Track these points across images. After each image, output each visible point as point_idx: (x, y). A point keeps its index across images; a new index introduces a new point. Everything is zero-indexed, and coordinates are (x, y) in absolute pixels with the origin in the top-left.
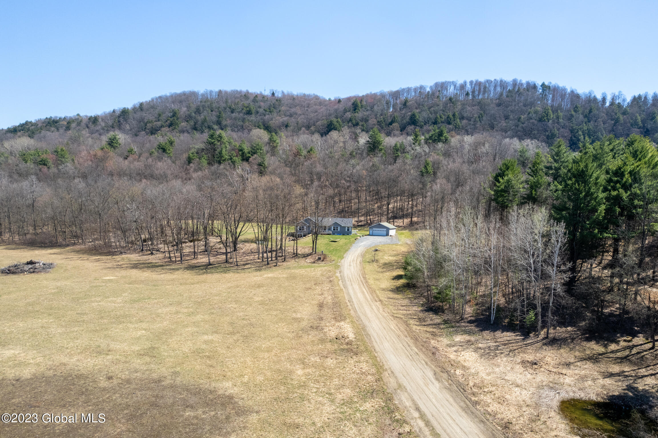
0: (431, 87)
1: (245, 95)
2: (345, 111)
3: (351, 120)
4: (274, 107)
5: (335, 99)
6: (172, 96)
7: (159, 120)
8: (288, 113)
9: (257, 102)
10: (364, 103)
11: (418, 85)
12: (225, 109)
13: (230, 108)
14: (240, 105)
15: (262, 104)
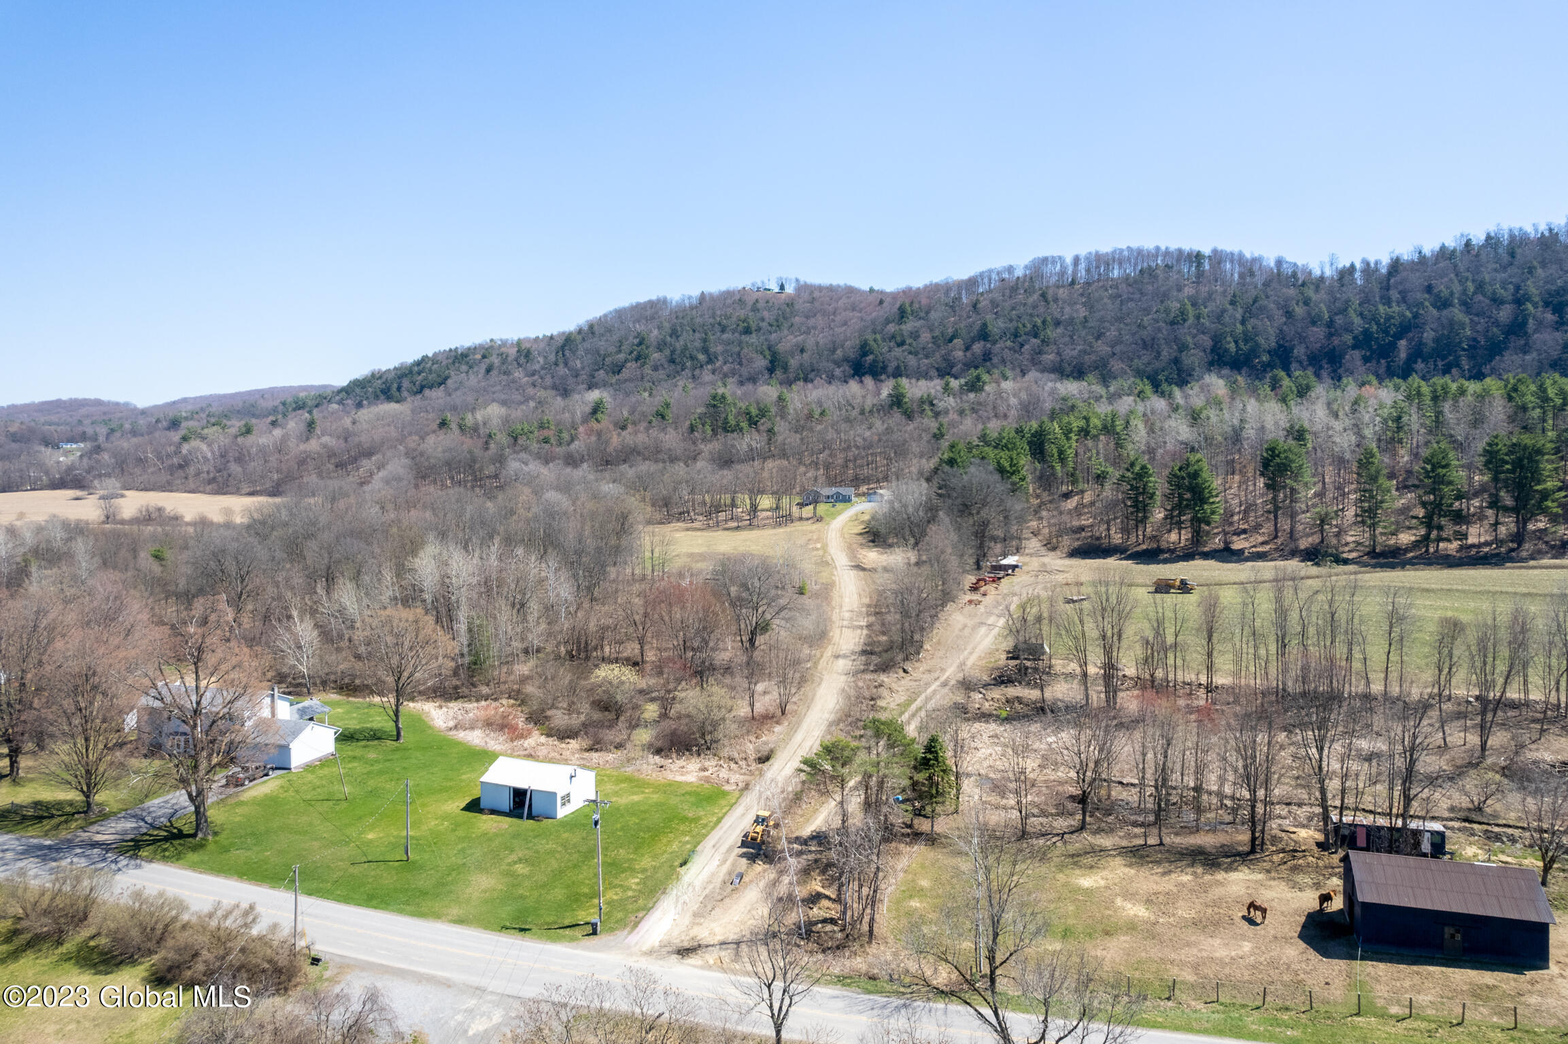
2: (888, 321)
3: (893, 337)
7: (621, 352)
8: (804, 329)
10: (916, 306)
12: (713, 326)
13: (719, 324)
14: (734, 319)
15: (766, 314)
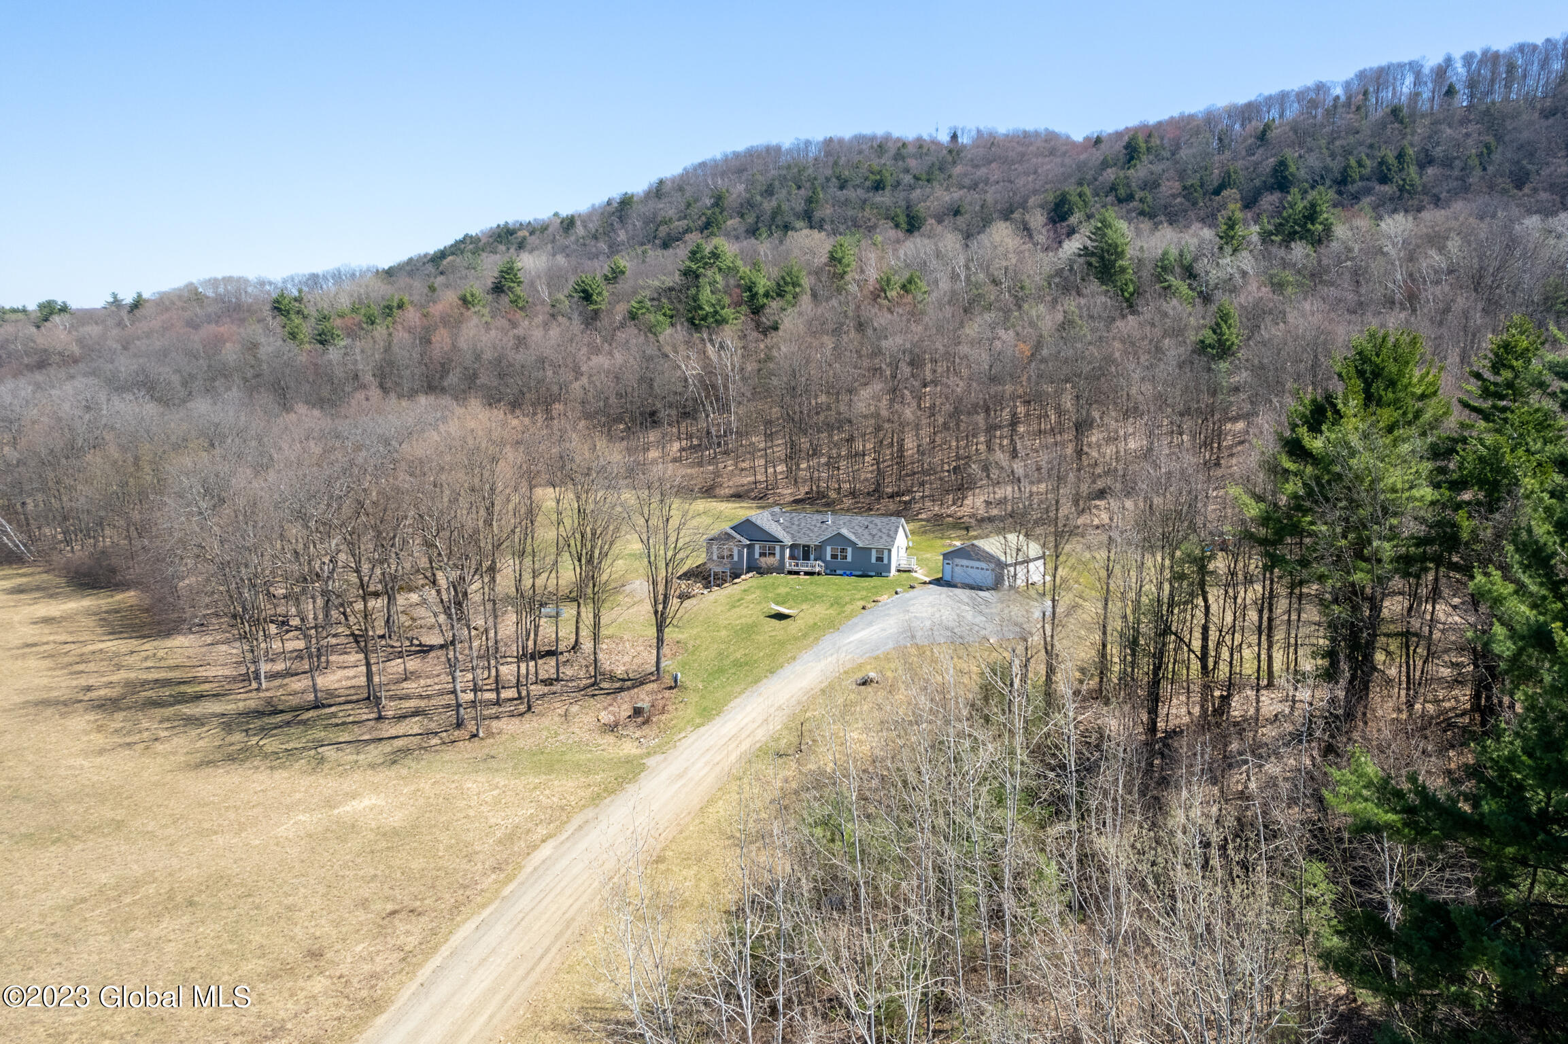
0: (1347, 85)
1: (880, 146)
2: (1105, 165)
3: (1113, 188)
4: (940, 169)
5: (1087, 139)
6: (726, 159)
7: (685, 217)
8: (967, 182)
9: (903, 159)
10: (1156, 141)
11: (1310, 82)
12: (828, 180)
13: (838, 178)
14: (864, 170)
15: (912, 163)
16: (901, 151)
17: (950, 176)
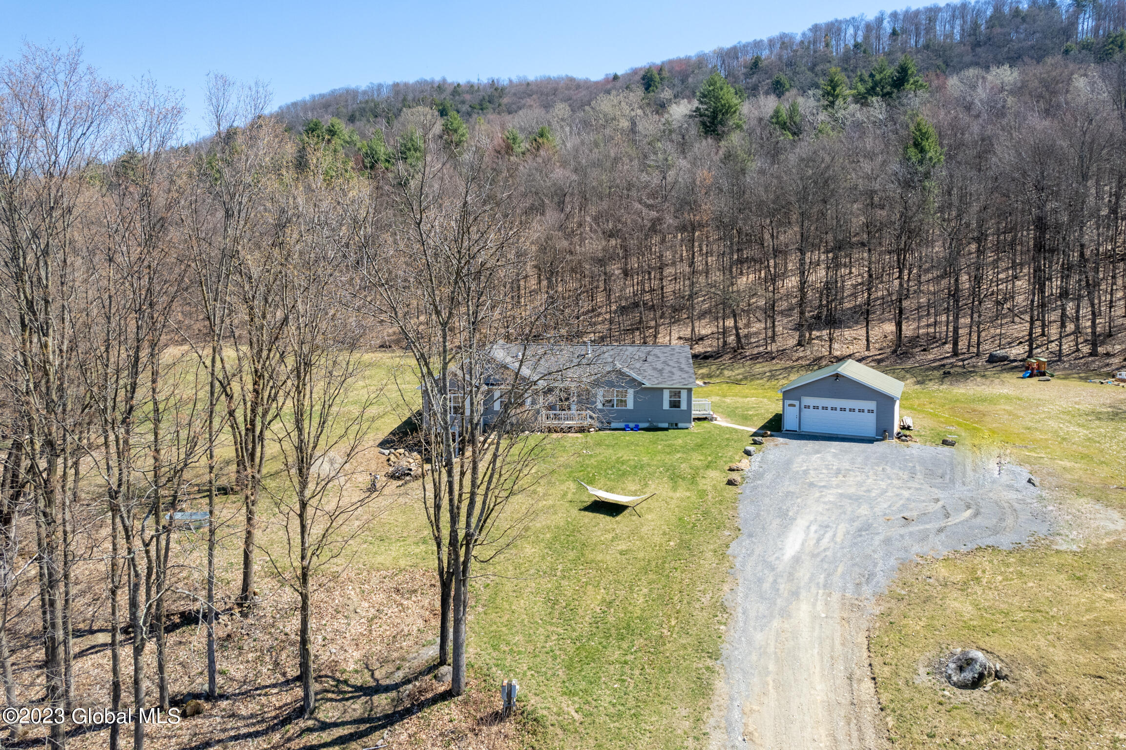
1: (439, 87)
4: (489, 102)
6: (314, 99)
9: (459, 95)
10: (667, 73)
11: (777, 32)
16: (457, 90)
17: (500, 105)
